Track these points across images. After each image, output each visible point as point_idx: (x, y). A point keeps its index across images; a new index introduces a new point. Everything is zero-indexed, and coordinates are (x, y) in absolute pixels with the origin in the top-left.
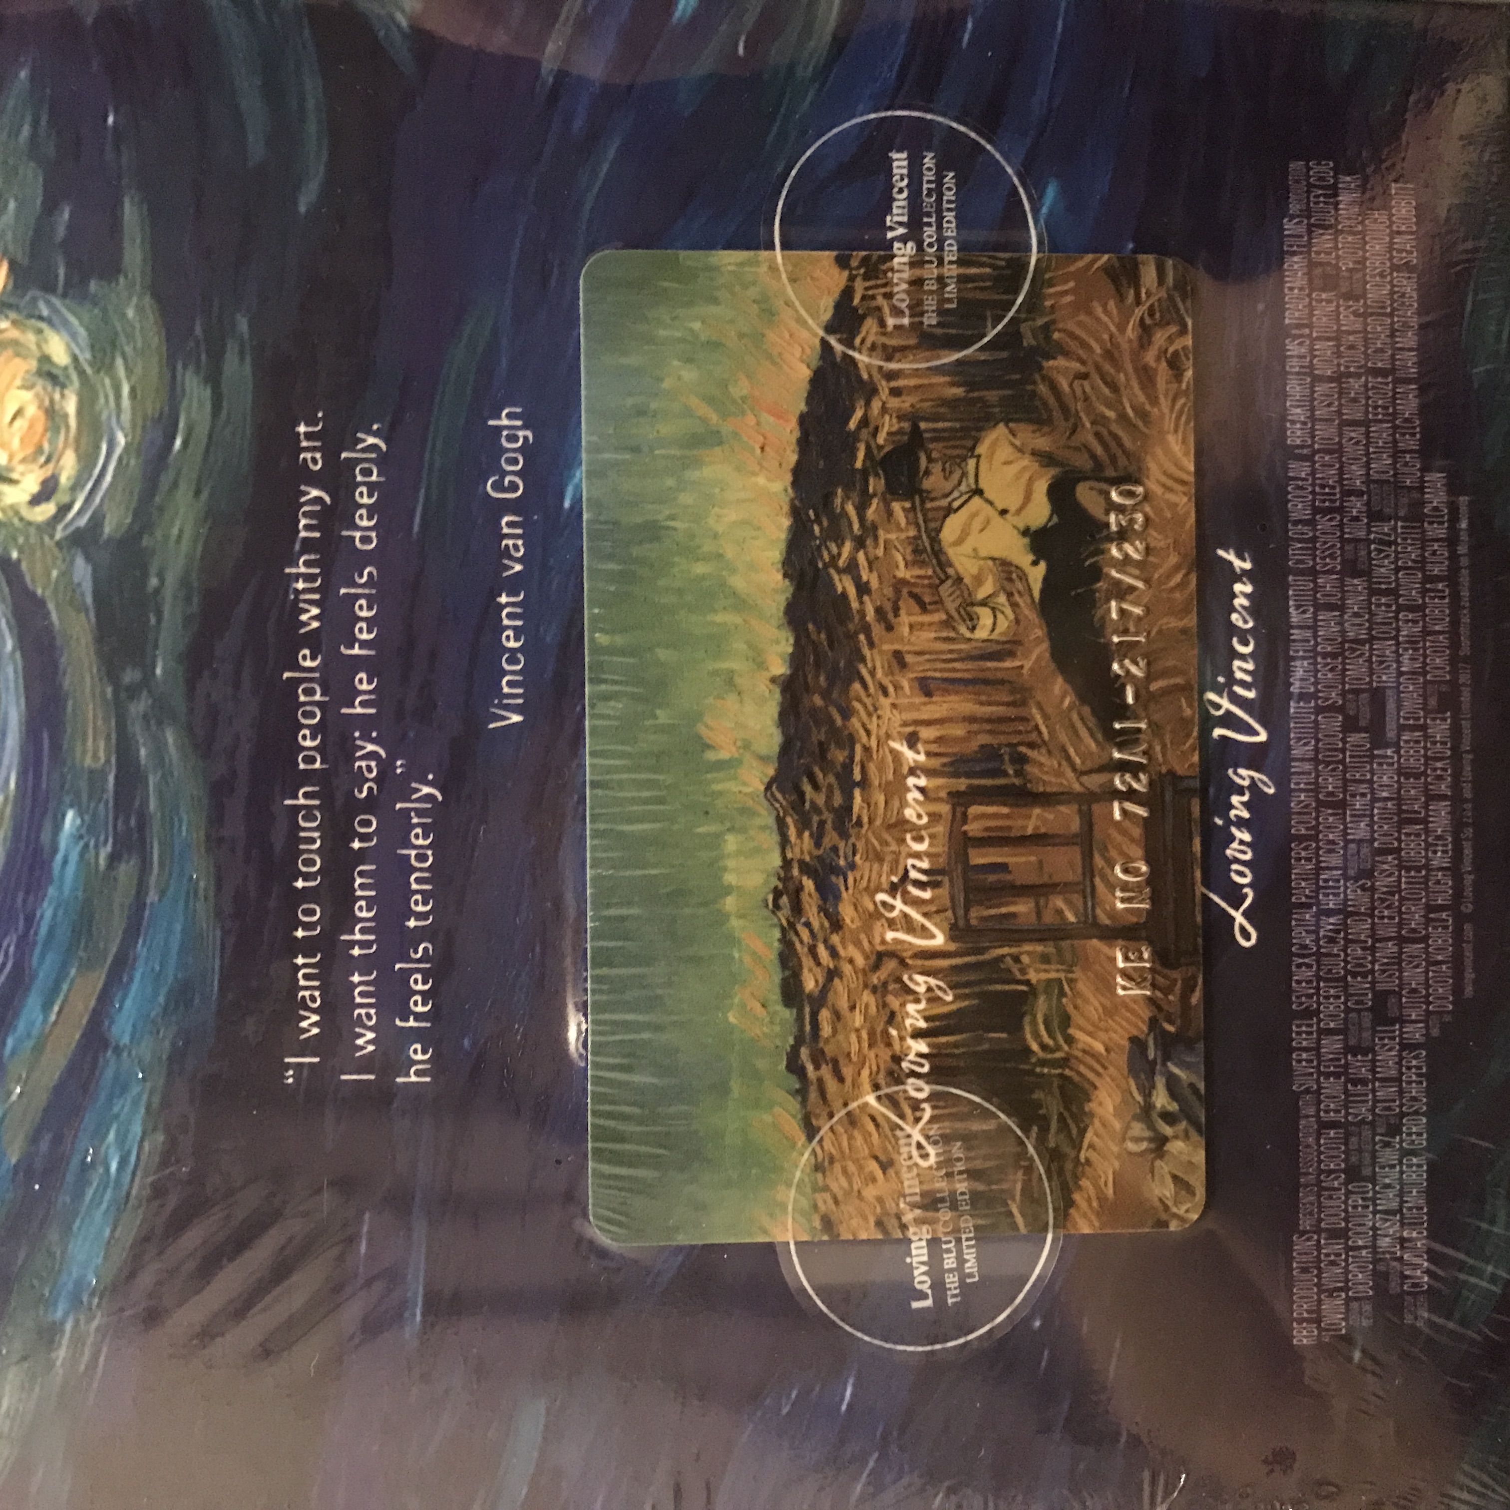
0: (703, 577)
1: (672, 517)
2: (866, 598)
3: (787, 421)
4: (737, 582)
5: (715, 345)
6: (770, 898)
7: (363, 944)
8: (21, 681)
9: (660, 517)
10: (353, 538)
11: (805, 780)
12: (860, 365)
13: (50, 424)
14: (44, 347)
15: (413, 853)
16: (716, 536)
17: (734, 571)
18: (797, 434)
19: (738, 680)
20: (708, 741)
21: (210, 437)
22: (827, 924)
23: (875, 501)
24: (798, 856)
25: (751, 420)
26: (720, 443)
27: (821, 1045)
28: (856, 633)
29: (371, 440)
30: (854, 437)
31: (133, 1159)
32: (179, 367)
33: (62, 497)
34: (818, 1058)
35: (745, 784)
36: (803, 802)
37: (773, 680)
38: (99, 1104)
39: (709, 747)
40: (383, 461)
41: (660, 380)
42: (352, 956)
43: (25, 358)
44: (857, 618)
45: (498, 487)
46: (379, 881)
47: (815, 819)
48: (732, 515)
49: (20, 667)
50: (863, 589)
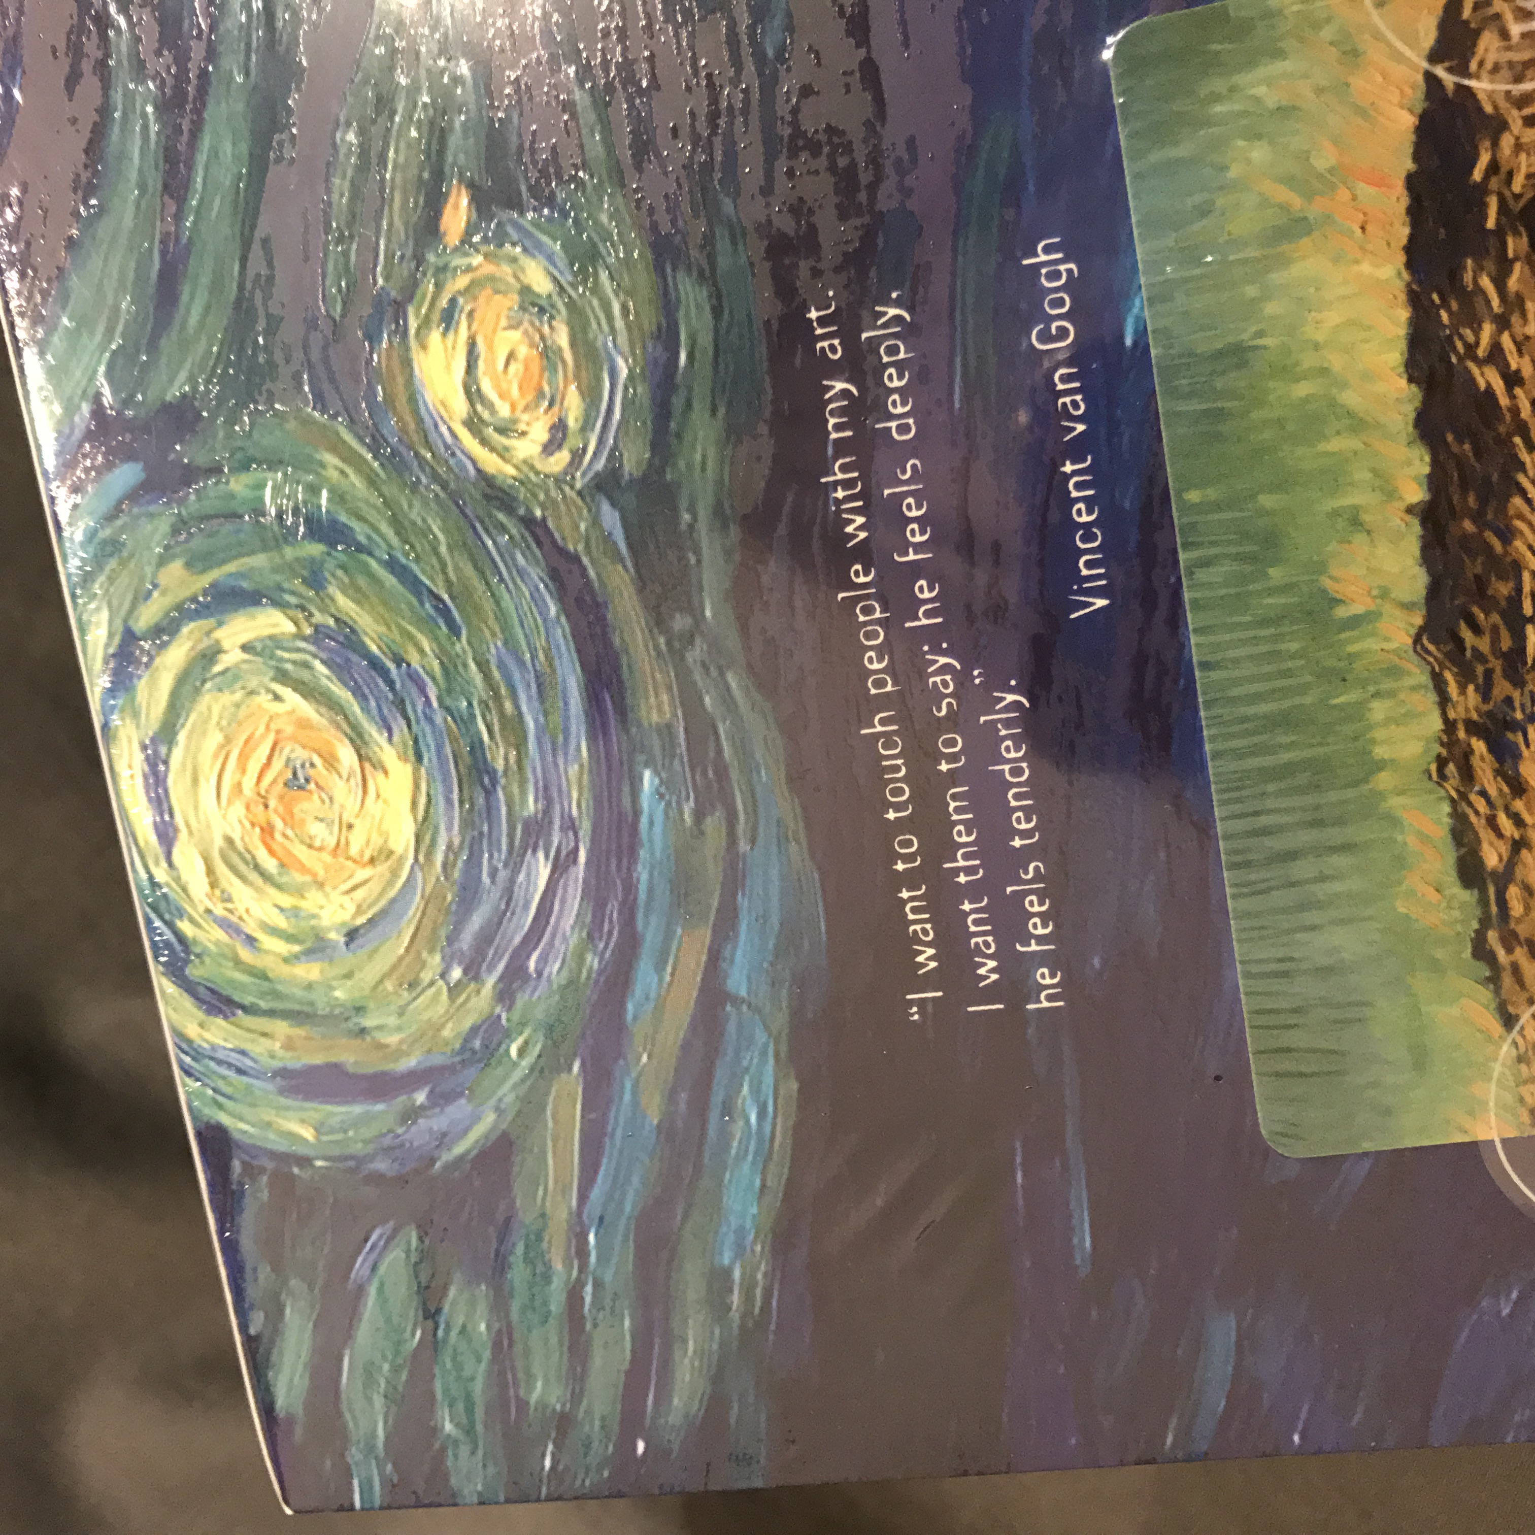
0: (1306, 400)
1: (1260, 334)
2: (1518, 391)
3: (1390, 187)
4: (1350, 398)
5: (1285, 112)
6: (1433, 767)
7: (969, 871)
8: (572, 644)
9: (1245, 336)
10: (890, 428)
11: (1463, 625)
12: (1481, 96)
13: (545, 362)
14: (522, 277)
15: (1007, 767)
16: (1316, 346)
17: (1344, 385)
18: (1405, 201)
19: (1366, 518)
20: (1338, 597)
21: (716, 346)
22: (1506, 789)
23: (1518, 267)
24: (1463, 716)
25: (1343, 194)
26: (1309, 233)
27: (1512, 925)
28: (1510, 435)
29: (892, 312)
30: (1482, 189)
31: (770, 1109)
32: (669, 270)
33: (575, 442)
34: (1510, 940)
35: (1387, 639)
36: (1463, 649)
37: (1410, 510)
38: (728, 1058)
39: (1339, 602)
40: (909, 332)
41: (1224, 168)
42: (959, 883)
43: (504, 293)
44: (1508, 417)
45: (1045, 337)
46: (974, 801)
47: (1480, 669)
48: (1333, 318)
49: (568, 630)
50: (1513, 380)
